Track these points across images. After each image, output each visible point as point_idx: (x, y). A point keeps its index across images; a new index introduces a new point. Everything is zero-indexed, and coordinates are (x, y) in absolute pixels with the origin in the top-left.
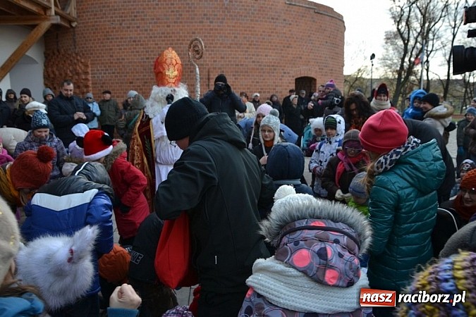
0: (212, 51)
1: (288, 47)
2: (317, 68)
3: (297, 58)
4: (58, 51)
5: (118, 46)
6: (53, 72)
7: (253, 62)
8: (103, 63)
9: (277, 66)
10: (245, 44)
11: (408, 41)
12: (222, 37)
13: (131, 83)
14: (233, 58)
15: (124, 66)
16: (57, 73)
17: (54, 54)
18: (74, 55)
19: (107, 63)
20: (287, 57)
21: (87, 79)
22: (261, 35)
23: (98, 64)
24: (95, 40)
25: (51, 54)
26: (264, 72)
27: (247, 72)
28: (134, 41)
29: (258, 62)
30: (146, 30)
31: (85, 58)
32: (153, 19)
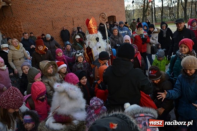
0: (73, 10)
1: (103, 4)
2: (116, 11)
3: (107, 8)
4: (5, 17)
7: (90, 12)
8: (27, 21)
10: (86, 6)
12: (76, 3)
14: (82, 12)
15: (36, 21)
16: (6, 27)
18: (13, 18)
20: (103, 9)
21: (21, 28)
23: (25, 21)
24: (21, 11)
28: (39, 10)
30: (44, 4)
31: (19, 19)
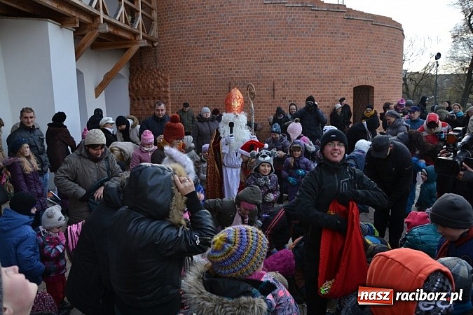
0: (276, 65)
1: (346, 59)
2: (375, 76)
3: (355, 68)
4: (141, 67)
5: (194, 62)
6: (137, 85)
8: (180, 78)
9: (336, 77)
10: (306, 58)
12: (285, 52)
14: (296, 71)
15: (198, 80)
16: (141, 86)
17: (138, 69)
18: (155, 71)
19: (184, 77)
20: (345, 68)
21: (167, 92)
22: (321, 49)
23: (176, 78)
24: (173, 57)
25: (135, 70)
26: (324, 83)
27: (308, 83)
28: (208, 58)
29: (319, 74)
30: (218, 48)
31: (165, 73)
32: (224, 38)
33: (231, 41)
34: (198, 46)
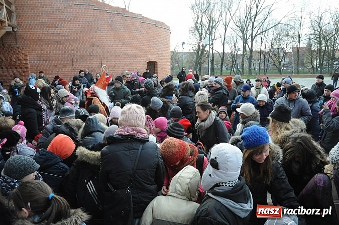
0: (102, 48)
1: (142, 46)
2: (158, 56)
3: (147, 51)
4: (3, 45)
5: (46, 44)
7: (125, 54)
8: (37, 54)
9: (137, 56)
10: (120, 45)
11: (202, 34)
12: (108, 40)
13: (55, 66)
14: (114, 52)
15: (50, 56)
16: (4, 59)
18: (16, 48)
19: (40, 54)
20: (142, 51)
21: (27, 64)
22: (129, 39)
23: (34, 54)
24: (31, 40)
26: (131, 60)
27: (122, 60)
28: (56, 42)
29: (128, 54)
30: (64, 36)
31: (25, 51)
32: (68, 29)
33: (72, 32)
34: (49, 34)
